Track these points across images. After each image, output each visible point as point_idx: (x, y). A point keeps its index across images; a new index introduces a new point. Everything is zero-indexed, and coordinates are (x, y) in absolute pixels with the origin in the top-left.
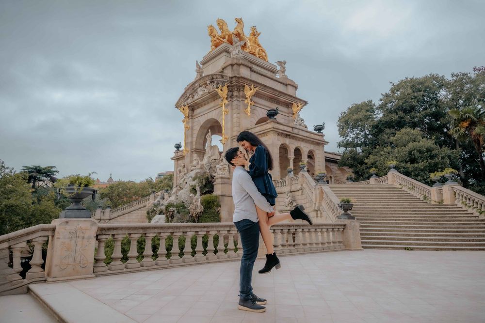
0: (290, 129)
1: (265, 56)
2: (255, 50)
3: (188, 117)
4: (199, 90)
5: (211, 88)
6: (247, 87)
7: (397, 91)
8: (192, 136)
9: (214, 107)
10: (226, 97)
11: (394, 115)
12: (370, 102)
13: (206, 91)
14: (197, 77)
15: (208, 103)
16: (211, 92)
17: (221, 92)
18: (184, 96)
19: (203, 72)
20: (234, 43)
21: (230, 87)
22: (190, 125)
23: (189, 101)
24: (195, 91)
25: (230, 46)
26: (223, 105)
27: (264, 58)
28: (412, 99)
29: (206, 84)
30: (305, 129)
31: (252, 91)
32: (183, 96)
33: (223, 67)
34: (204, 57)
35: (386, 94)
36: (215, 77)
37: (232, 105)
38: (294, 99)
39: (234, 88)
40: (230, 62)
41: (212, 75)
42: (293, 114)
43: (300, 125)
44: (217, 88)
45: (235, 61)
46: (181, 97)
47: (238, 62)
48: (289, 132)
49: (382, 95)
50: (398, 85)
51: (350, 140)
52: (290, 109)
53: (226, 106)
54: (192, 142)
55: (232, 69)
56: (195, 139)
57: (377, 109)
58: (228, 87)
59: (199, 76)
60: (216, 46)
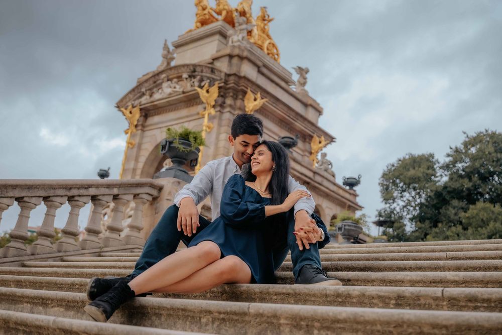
0: (310, 174)
1: (277, 55)
2: (263, 43)
3: (136, 126)
4: (165, 85)
5: (187, 86)
6: (250, 95)
7: (473, 146)
8: (137, 160)
9: (187, 117)
10: (213, 103)
11: (466, 180)
12: (432, 156)
13: (179, 88)
14: (161, 66)
15: (176, 109)
16: (188, 92)
17: (207, 95)
18: (137, 91)
19: (173, 59)
20: (236, 25)
21: (222, 90)
22: (137, 140)
23: (145, 100)
24: (156, 86)
25: (228, 27)
26: (206, 116)
27: (275, 56)
28: (493, 161)
29: (180, 78)
30: (331, 178)
31: (256, 103)
32: (133, 90)
33: (214, 57)
34: (179, 36)
35: (457, 148)
36: (198, 69)
37: (220, 119)
38: (316, 130)
39: (229, 93)
40: (228, 51)
41: (195, 66)
42: (311, 153)
43: (326, 170)
44: (201, 87)
45: (236, 52)
46: (130, 92)
47: (241, 54)
48: (309, 178)
49: (451, 148)
50: (475, 138)
51: (398, 209)
52: (307, 145)
53: (211, 118)
54: (134, 170)
55: (230, 62)
56: (140, 165)
57: (441, 168)
58: (220, 88)
59: (165, 64)
60: (203, 23)
